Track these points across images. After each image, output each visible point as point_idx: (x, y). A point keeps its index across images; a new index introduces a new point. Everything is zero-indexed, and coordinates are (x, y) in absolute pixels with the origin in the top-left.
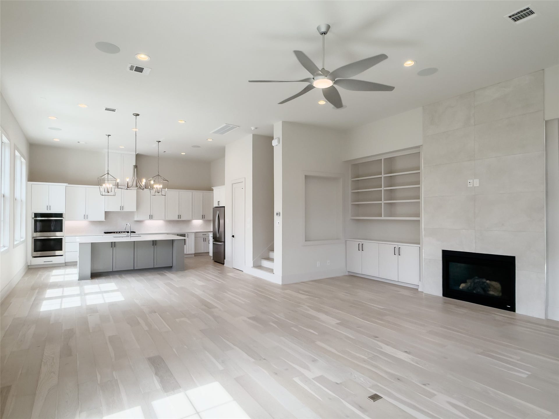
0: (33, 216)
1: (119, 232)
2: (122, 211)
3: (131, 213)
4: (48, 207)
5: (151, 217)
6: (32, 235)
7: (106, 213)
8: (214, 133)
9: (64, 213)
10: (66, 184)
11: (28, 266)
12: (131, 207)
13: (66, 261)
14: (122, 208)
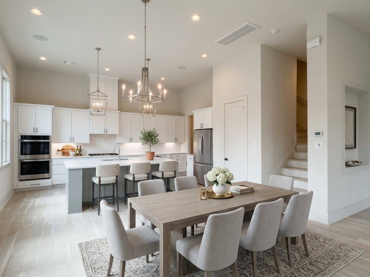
0: (20, 139)
1: (103, 154)
2: (106, 134)
3: (113, 136)
4: (35, 130)
5: (131, 140)
6: (19, 157)
7: (91, 136)
8: (218, 42)
9: (51, 136)
10: (53, 106)
11: (15, 189)
12: (113, 130)
13: (53, 184)
14: (106, 131)
